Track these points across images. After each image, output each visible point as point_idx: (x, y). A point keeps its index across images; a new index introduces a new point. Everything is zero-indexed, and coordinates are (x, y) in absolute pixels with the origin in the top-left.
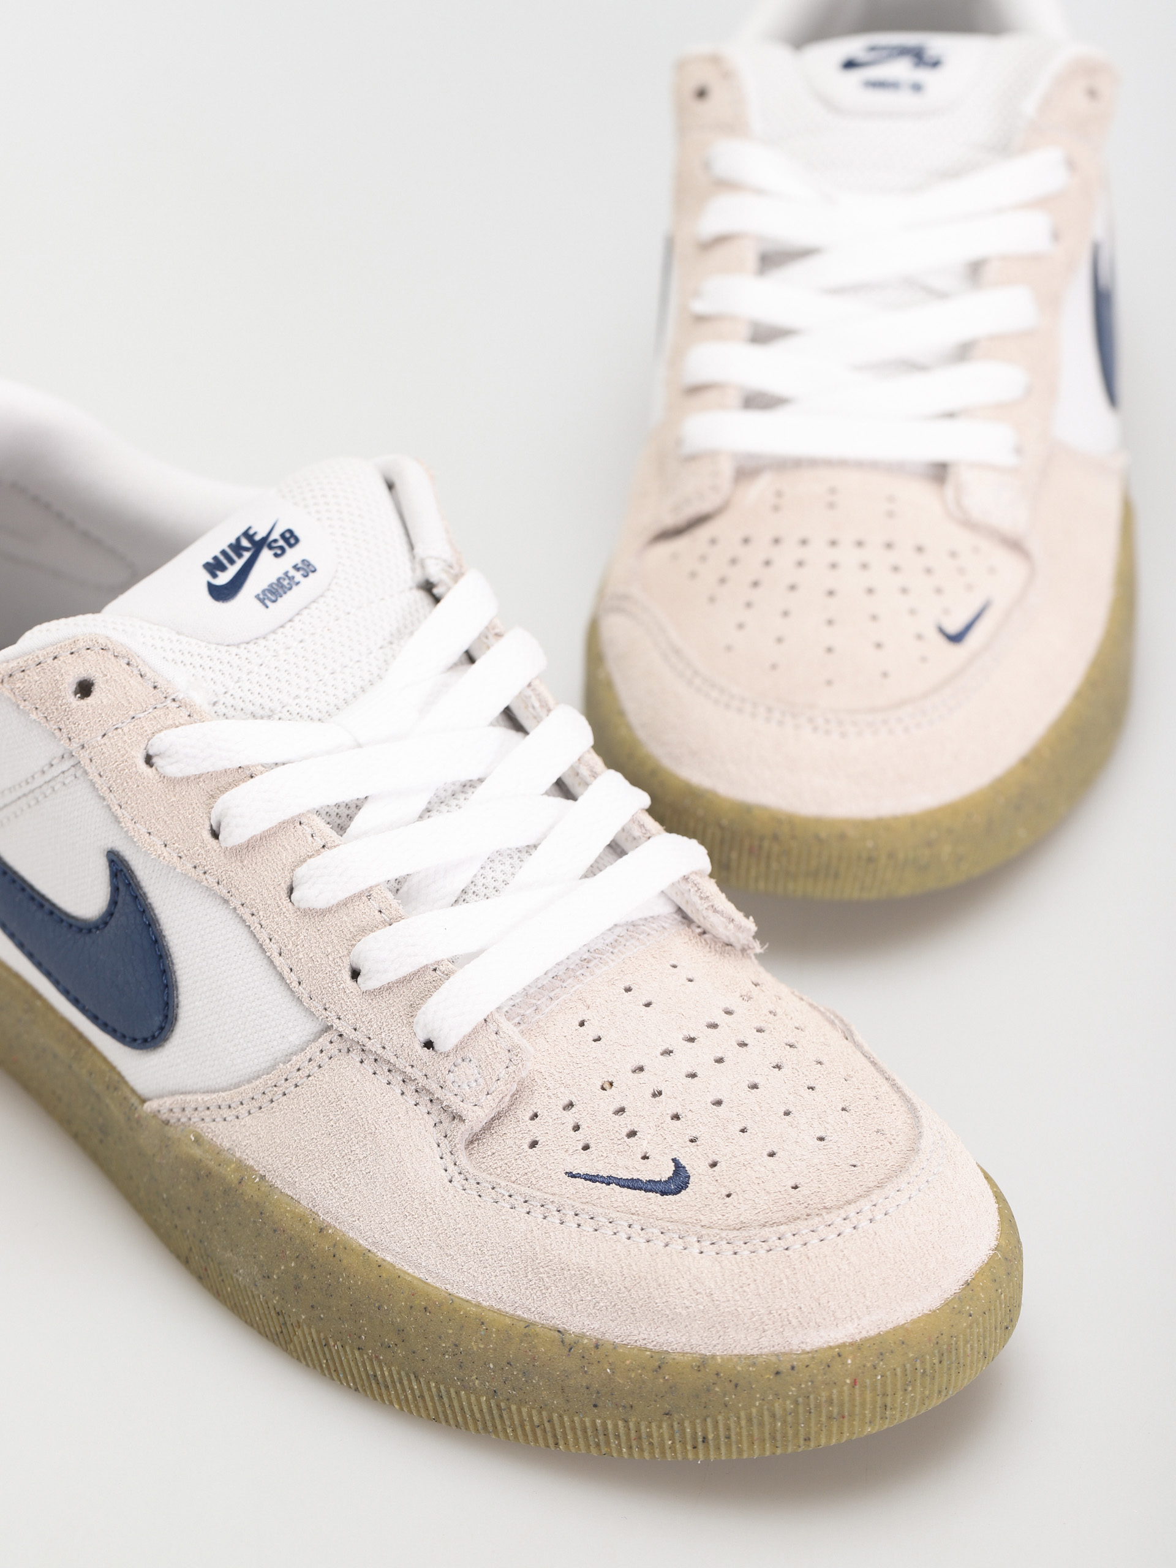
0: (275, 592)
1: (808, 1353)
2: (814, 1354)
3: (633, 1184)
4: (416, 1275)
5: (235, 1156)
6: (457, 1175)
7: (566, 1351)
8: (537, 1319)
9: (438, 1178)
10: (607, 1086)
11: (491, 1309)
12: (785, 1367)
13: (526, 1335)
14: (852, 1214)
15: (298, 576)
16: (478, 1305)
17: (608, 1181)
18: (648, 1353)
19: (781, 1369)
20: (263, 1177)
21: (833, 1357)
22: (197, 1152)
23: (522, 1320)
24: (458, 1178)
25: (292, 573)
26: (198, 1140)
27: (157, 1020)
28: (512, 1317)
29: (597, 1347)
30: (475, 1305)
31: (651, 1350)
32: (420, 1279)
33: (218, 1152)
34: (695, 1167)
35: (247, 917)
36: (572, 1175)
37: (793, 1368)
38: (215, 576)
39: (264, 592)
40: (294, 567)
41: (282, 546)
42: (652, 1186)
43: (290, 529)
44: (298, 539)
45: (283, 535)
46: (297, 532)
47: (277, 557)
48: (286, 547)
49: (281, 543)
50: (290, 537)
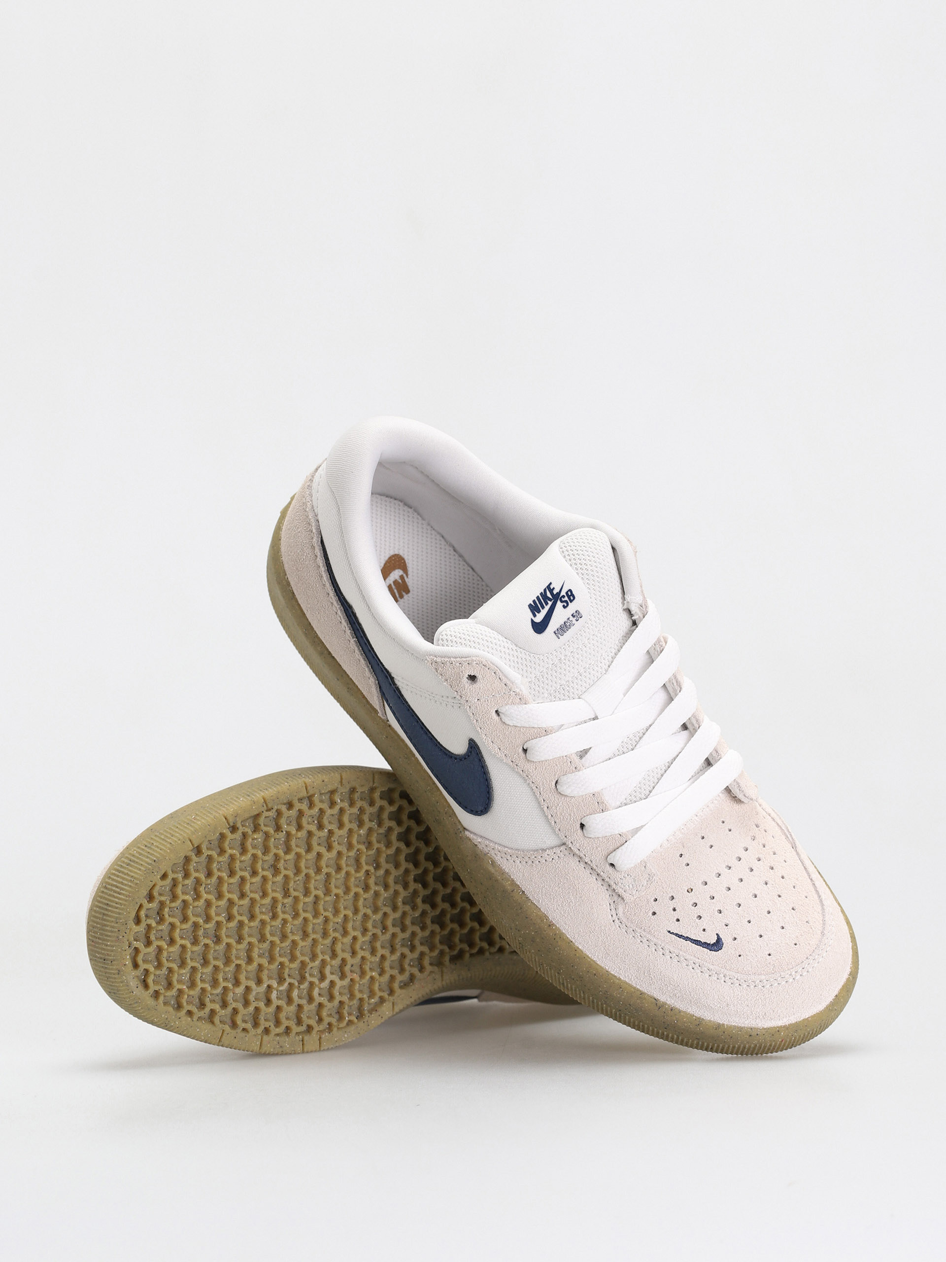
0: (563, 629)
1: (765, 1029)
2: (767, 1030)
3: (697, 942)
4: (592, 958)
5: (510, 877)
6: (617, 919)
7: (657, 1009)
8: (646, 992)
9: (608, 919)
10: (690, 891)
11: (626, 983)
12: (754, 1033)
13: (640, 997)
14: (793, 973)
15: (574, 620)
16: (620, 979)
17: (687, 939)
18: (694, 1018)
19: (752, 1034)
20: (523, 892)
21: (776, 1032)
22: (492, 870)
23: (638, 990)
24: (617, 921)
25: (571, 618)
26: (493, 862)
27: (481, 808)
28: (635, 988)
29: (672, 1010)
30: (618, 979)
31: (696, 1017)
32: (594, 961)
33: (503, 873)
34: (726, 940)
35: (534, 788)
36: (669, 932)
37: (757, 1035)
38: (535, 616)
39: (558, 630)
40: (572, 615)
41: (566, 601)
42: (706, 945)
43: (570, 590)
44: (574, 598)
45: (567, 593)
46: (573, 593)
47: (564, 607)
48: (569, 601)
49: (566, 598)
50: (571, 596)
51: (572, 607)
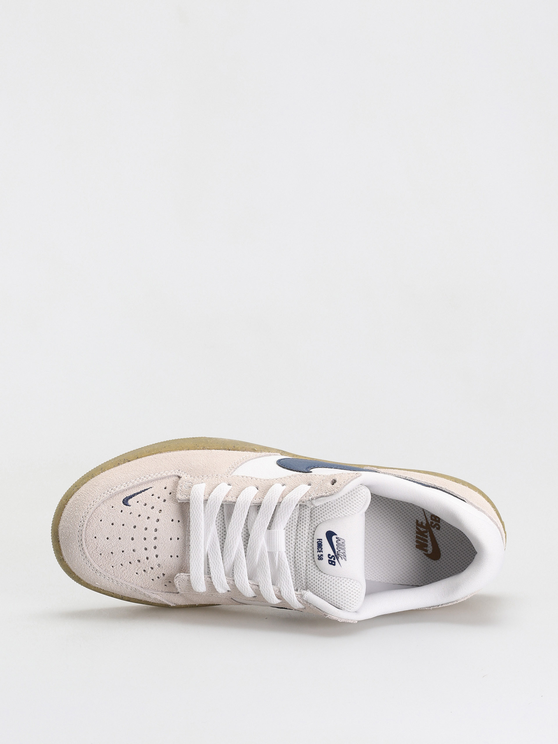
0: (320, 545)
3: (135, 494)
15: (320, 554)
39: (322, 542)
40: (322, 555)
41: (331, 559)
42: (131, 497)
43: (334, 565)
44: (329, 563)
45: (335, 562)
46: (332, 565)
47: (329, 555)
48: (330, 559)
49: (332, 559)
50: (332, 563)
51: (326, 559)
